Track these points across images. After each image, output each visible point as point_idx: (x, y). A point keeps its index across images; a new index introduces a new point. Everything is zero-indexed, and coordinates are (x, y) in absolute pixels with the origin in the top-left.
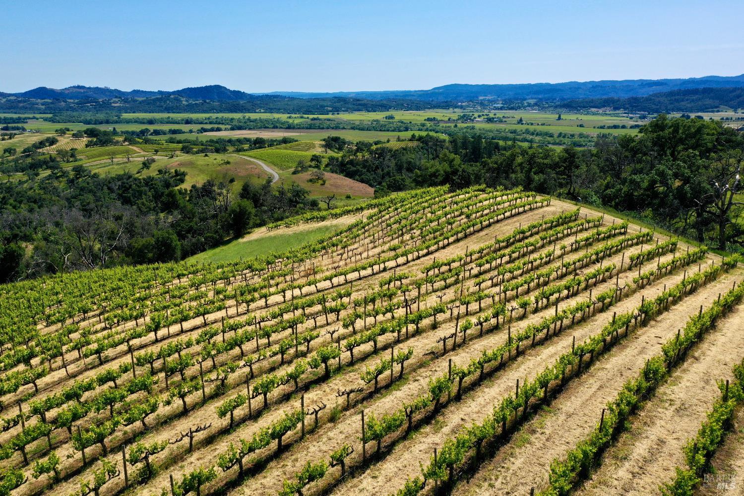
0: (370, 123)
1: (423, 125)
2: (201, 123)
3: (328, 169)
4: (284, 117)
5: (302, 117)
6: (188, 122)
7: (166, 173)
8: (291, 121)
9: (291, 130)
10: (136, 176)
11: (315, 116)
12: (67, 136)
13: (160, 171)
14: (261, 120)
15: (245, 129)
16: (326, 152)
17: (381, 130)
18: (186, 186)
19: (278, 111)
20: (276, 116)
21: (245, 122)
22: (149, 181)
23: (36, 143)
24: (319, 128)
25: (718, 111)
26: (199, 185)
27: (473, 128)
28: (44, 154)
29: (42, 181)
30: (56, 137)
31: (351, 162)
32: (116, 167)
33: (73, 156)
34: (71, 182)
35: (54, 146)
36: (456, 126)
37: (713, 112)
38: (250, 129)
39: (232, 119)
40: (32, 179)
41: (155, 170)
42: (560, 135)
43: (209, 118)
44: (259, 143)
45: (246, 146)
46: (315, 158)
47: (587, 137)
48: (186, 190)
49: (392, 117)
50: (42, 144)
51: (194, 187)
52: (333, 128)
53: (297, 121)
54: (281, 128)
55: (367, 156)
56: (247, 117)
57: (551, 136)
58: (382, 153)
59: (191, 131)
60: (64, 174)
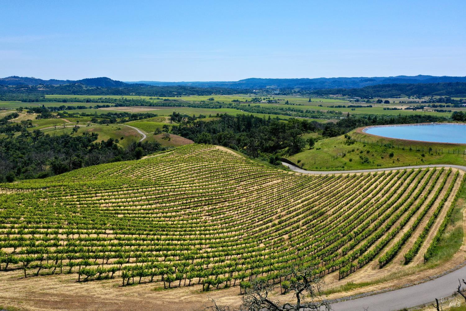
0: (199, 103)
1: (230, 105)
2: (97, 102)
3: (172, 132)
4: (147, 98)
5: (158, 99)
6: (88, 101)
7: (87, 134)
8: (151, 101)
9: (152, 107)
10: (71, 136)
11: (166, 98)
12: (23, 112)
13: (84, 134)
14: (133, 100)
15: (124, 106)
16: (171, 123)
17: (205, 108)
18: (99, 141)
19: (144, 94)
20: (143, 97)
21: (124, 102)
22: (79, 139)
23: (6, 117)
24: (169, 106)
25: (400, 98)
26: (106, 141)
27: (259, 107)
28: (12, 123)
29: (17, 139)
30: (18, 113)
31: (184, 129)
32: (58, 131)
33: (30, 124)
34: (35, 139)
35: (17, 118)
36: (249, 105)
37: (397, 98)
38: (127, 106)
39: (116, 100)
40: (11, 138)
41: (81, 133)
42: (307, 111)
43: (101, 99)
44: (134, 117)
45: (127, 119)
46: (165, 126)
47: (321, 113)
48: (99, 143)
49: (212, 99)
50: (10, 117)
51: (103, 141)
52: (177, 106)
53: (155, 101)
54: (146, 105)
55: (192, 125)
56: (124, 98)
57: (302, 112)
58: (200, 124)
59: (91, 107)
60: (29, 134)
